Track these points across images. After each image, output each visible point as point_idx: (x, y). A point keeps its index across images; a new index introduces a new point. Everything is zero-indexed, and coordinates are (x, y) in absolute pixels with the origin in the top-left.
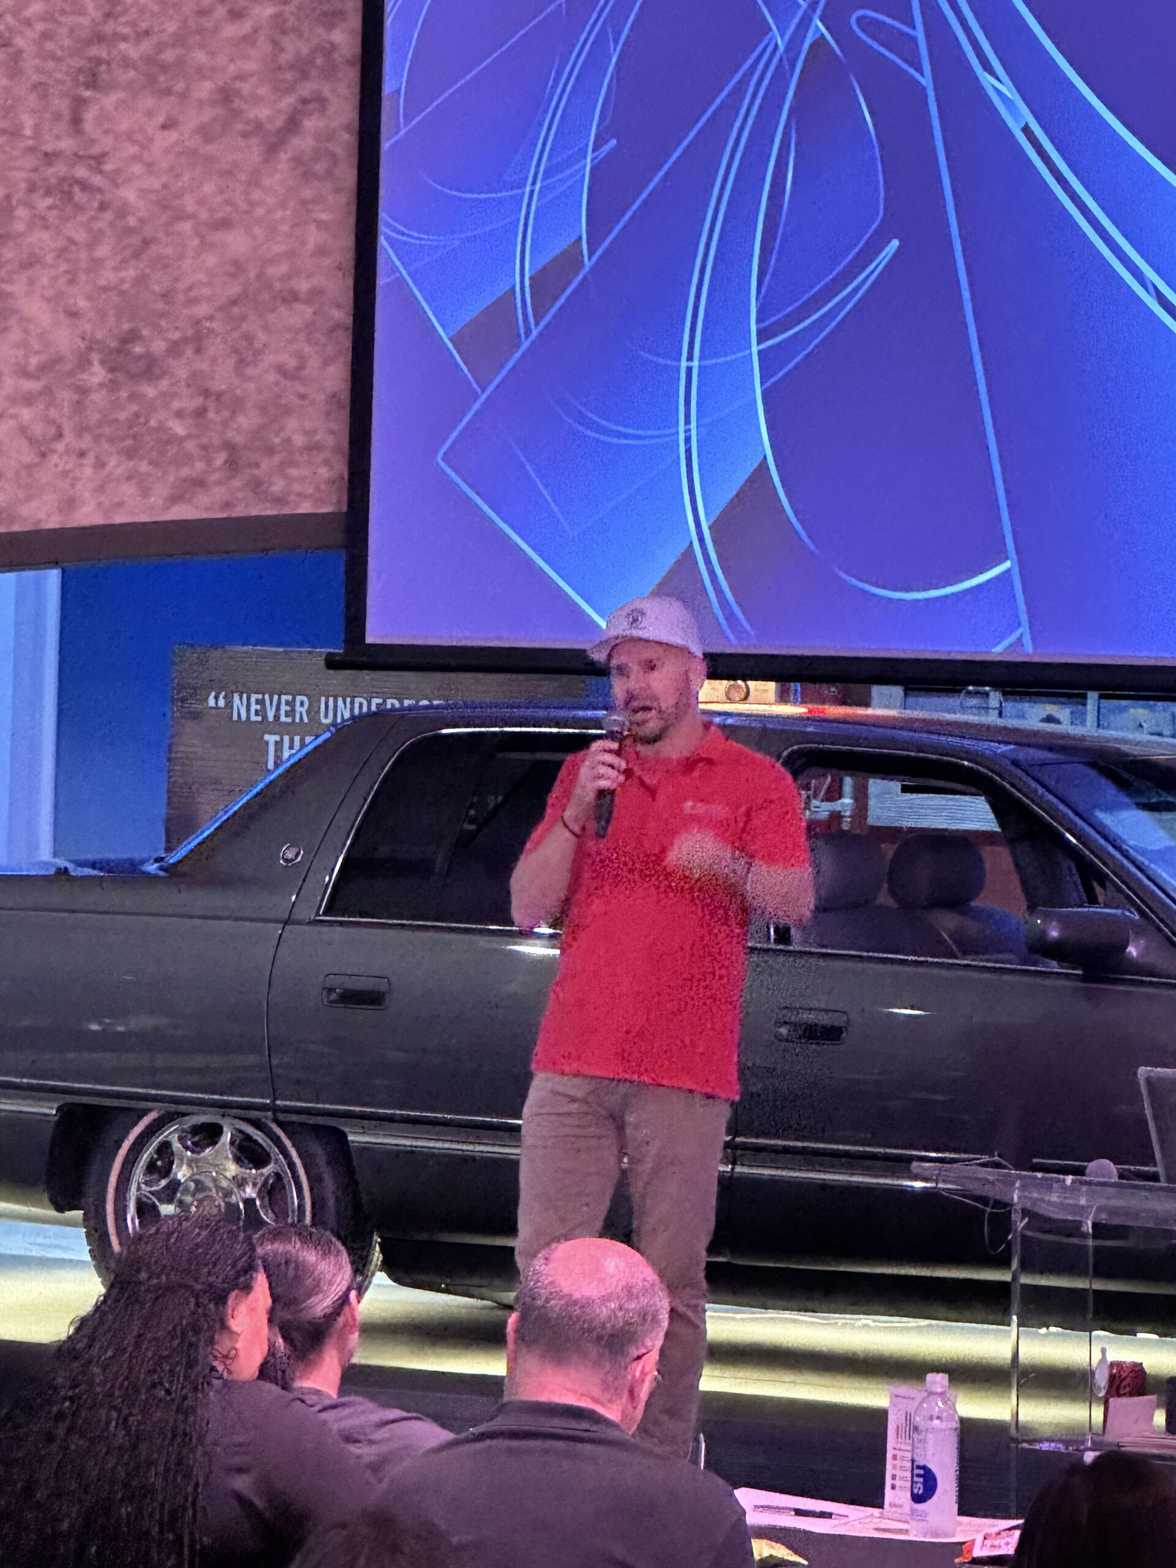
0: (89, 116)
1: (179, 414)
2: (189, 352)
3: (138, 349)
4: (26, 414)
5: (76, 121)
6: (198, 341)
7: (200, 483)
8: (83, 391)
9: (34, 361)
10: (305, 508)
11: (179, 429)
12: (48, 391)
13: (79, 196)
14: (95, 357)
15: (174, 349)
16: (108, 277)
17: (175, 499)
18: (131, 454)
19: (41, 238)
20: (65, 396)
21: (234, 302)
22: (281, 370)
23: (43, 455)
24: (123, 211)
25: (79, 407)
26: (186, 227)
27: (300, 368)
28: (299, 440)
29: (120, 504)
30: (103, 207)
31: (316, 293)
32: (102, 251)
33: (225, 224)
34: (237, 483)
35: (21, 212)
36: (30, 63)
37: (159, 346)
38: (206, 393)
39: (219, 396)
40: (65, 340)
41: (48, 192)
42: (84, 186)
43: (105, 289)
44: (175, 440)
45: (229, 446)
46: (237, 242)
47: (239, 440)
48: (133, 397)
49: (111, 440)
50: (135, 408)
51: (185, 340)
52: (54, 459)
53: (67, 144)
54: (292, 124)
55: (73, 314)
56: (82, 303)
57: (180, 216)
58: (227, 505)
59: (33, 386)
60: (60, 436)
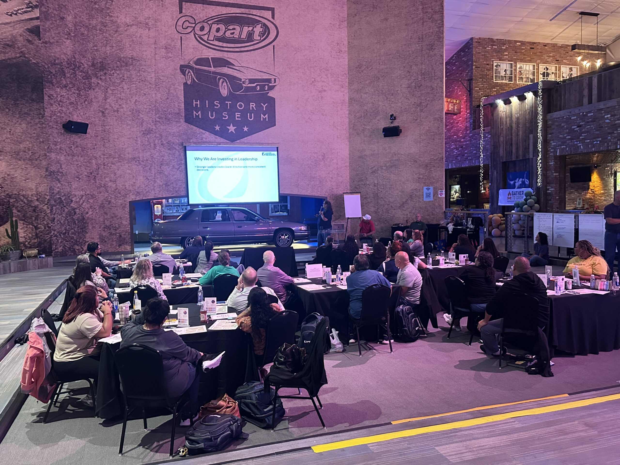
0: (162, 167)
3: (167, 184)
4: (158, 189)
5: (160, 168)
7: (174, 193)
8: (163, 187)
9: (158, 185)
10: (183, 195)
12: (160, 187)
15: (170, 184)
18: (167, 192)
21: (175, 181)
23: (160, 192)
27: (182, 185)
28: (182, 190)
30: (163, 174)
33: (174, 175)
34: (177, 193)
35: (156, 175)
36: (156, 164)
38: (173, 187)
40: (161, 184)
41: (158, 173)
42: (161, 172)
43: (164, 180)
44: (171, 190)
47: (177, 190)
48: (167, 188)
53: (160, 169)
54: (179, 168)
57: (170, 175)
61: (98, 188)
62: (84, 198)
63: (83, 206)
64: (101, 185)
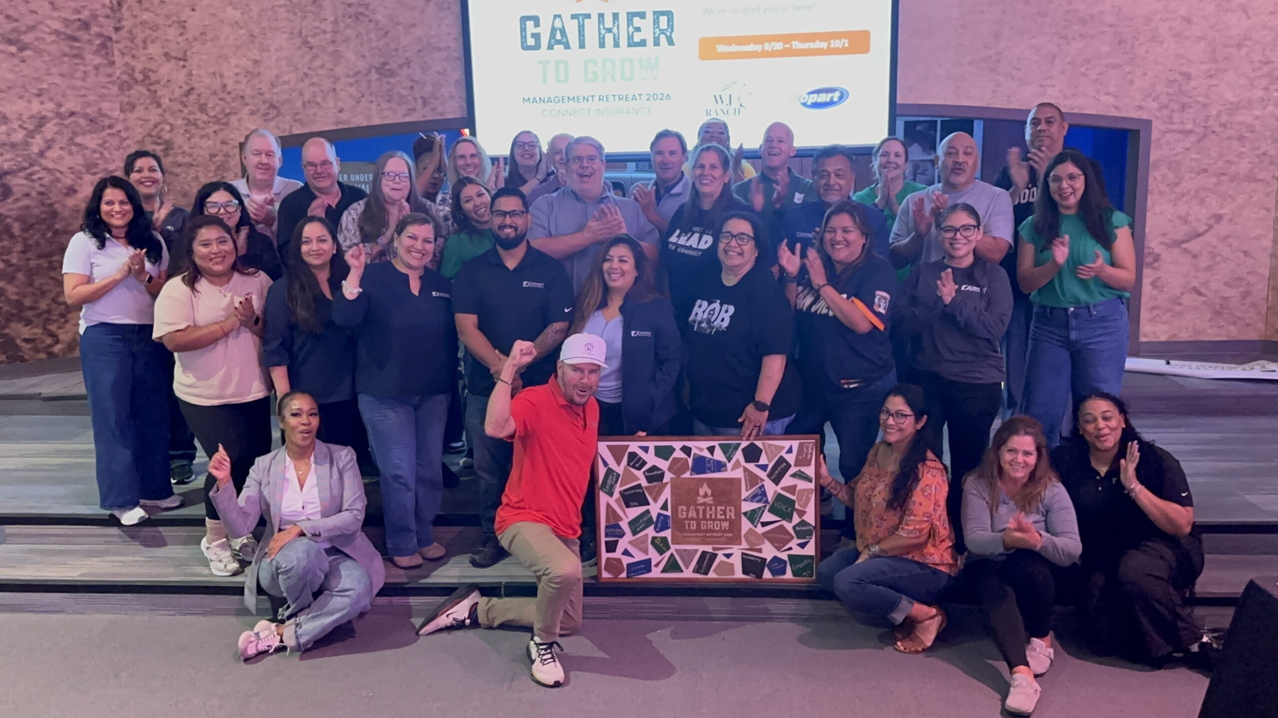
1: (404, 88)
2: (405, 68)
3: (387, 67)
4: (351, 90)
6: (408, 64)
7: (414, 110)
8: (370, 82)
9: (351, 73)
10: (451, 116)
11: (404, 92)
12: (357, 81)
13: (361, 18)
14: (373, 71)
15: (401, 66)
16: (374, 44)
17: (405, 115)
18: (389, 101)
19: (350, 32)
20: (364, 84)
21: (420, 51)
22: (436, 72)
23: (358, 103)
24: (377, 23)
25: (369, 87)
26: (399, 27)
27: (445, 71)
28: (447, 95)
29: (387, 117)
30: (370, 21)
31: (448, 48)
32: (372, 35)
33: (414, 25)
34: (427, 109)
35: (342, 24)
37: (394, 66)
38: (413, 81)
39: (417, 82)
40: (362, 65)
41: (350, 17)
42: (362, 14)
43: (373, 49)
44: (403, 96)
45: (423, 98)
46: (418, 32)
47: (426, 96)
48: (388, 83)
49: (382, 97)
50: (388, 86)
51: (404, 64)
52: (361, 104)
55: (364, 57)
56: (367, 54)
57: (398, 23)
58: (424, 116)
59: (352, 80)
60: (363, 96)
61: (124, 87)
62: (50, 129)
63: (44, 162)
64: (131, 76)
